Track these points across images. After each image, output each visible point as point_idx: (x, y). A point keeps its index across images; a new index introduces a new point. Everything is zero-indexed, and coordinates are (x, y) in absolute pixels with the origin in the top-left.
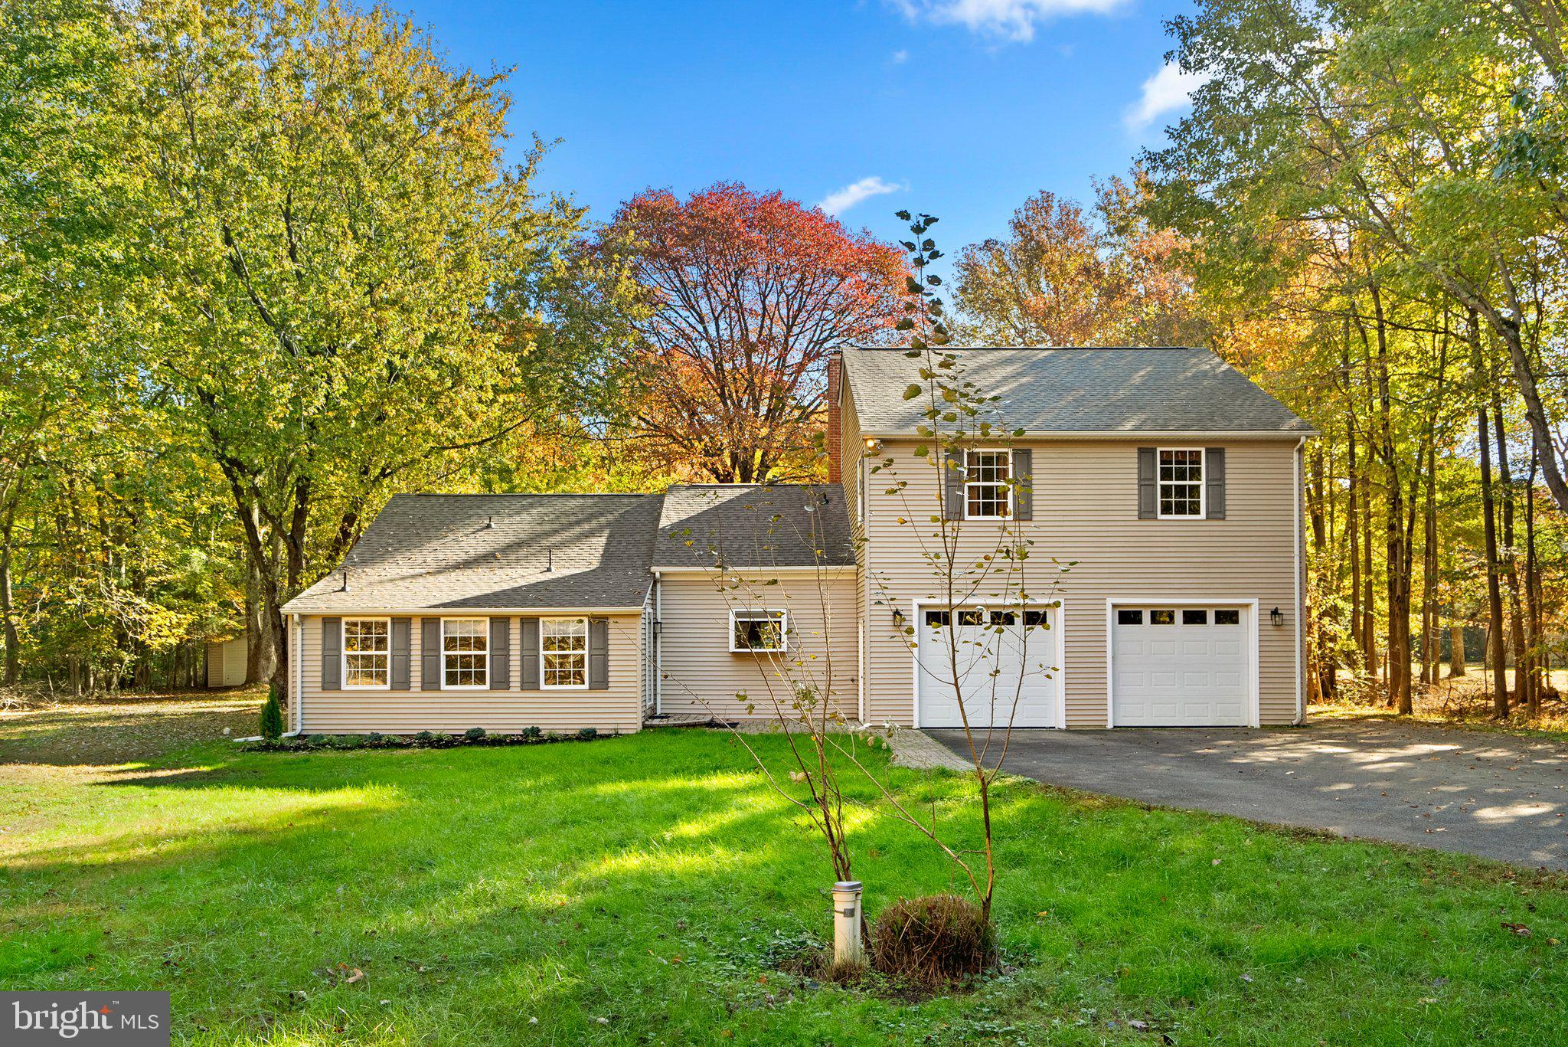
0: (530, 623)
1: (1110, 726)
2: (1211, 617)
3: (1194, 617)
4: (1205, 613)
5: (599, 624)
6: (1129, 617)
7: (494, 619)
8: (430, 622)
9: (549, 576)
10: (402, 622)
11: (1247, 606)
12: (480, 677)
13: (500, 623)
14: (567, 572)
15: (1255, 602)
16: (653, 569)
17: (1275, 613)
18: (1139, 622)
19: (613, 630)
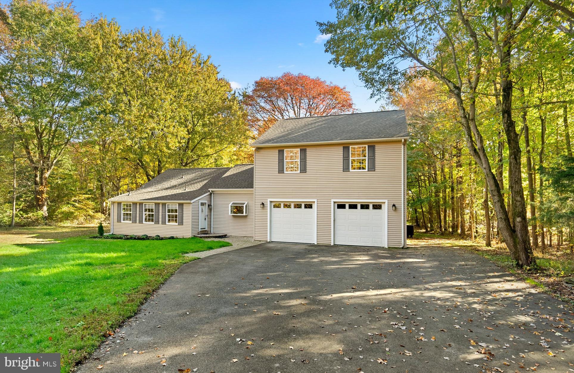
0: (164, 205)
1: (332, 244)
2: (371, 206)
3: (365, 207)
4: (369, 205)
5: (181, 205)
6: (341, 206)
7: (156, 204)
8: (141, 204)
9: (185, 191)
10: (135, 204)
11: (384, 203)
12: (152, 221)
13: (157, 205)
14: (189, 190)
15: (386, 201)
16: (209, 190)
17: (394, 205)
18: (345, 208)
19: (185, 207)
